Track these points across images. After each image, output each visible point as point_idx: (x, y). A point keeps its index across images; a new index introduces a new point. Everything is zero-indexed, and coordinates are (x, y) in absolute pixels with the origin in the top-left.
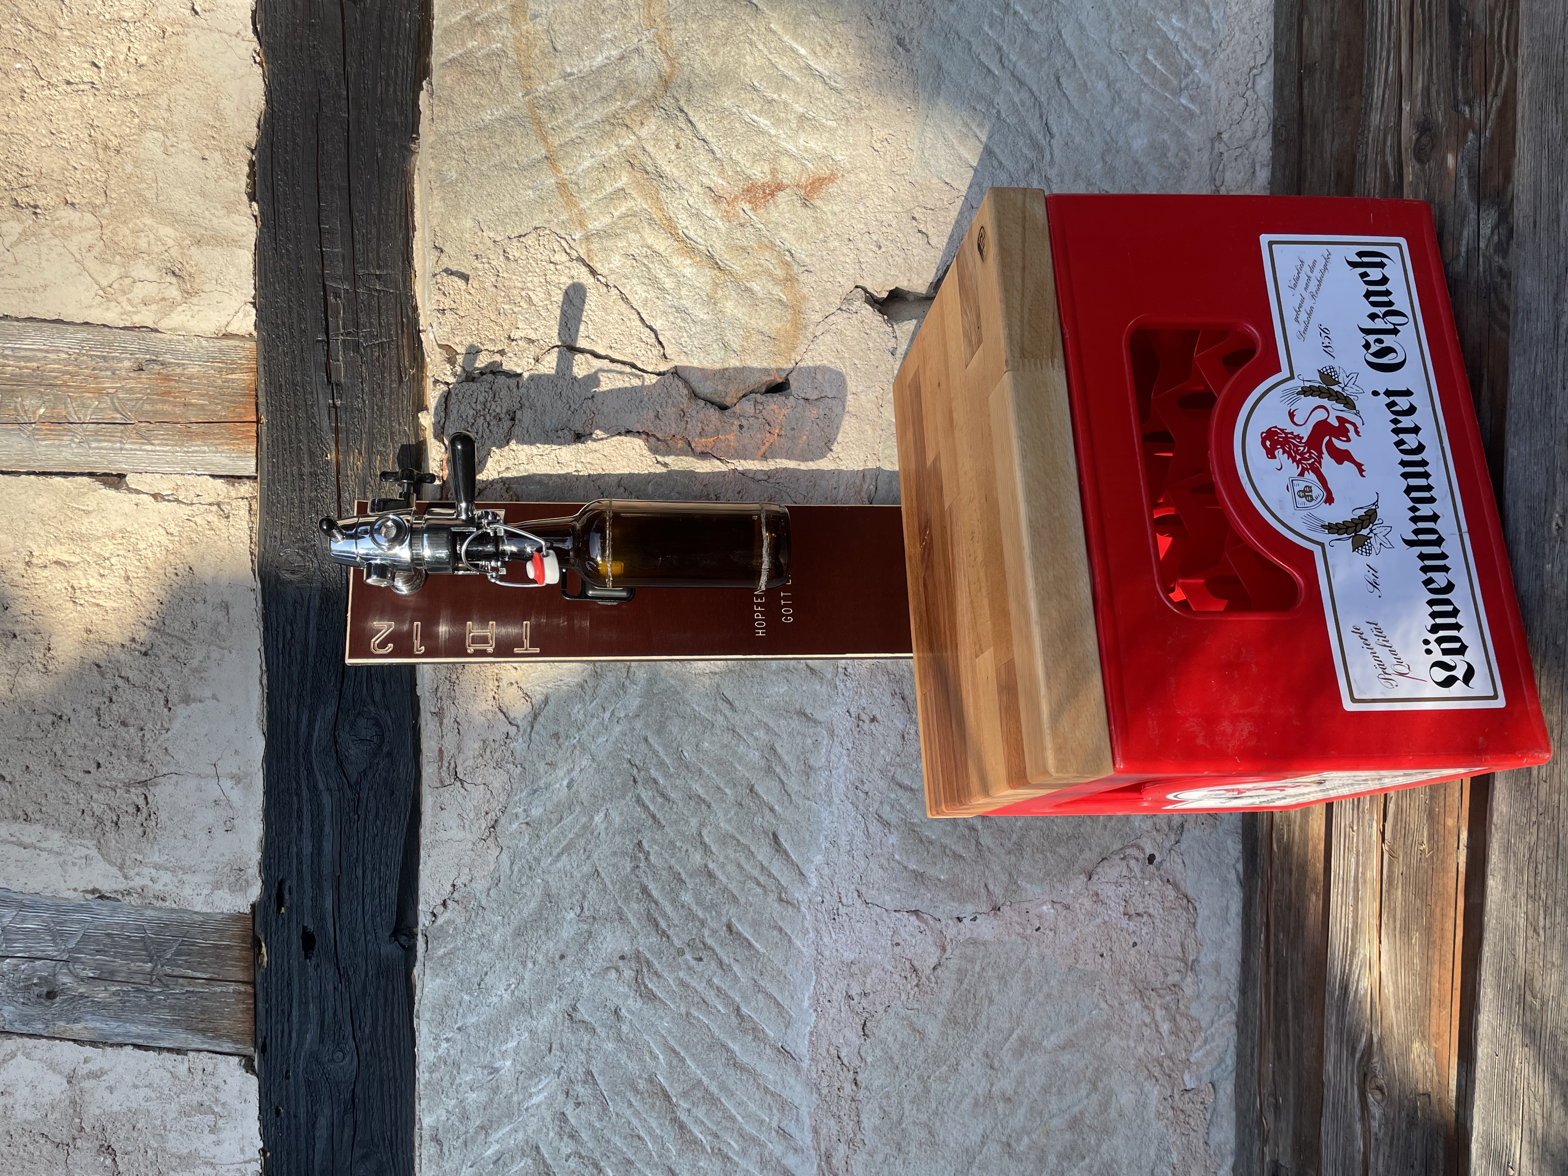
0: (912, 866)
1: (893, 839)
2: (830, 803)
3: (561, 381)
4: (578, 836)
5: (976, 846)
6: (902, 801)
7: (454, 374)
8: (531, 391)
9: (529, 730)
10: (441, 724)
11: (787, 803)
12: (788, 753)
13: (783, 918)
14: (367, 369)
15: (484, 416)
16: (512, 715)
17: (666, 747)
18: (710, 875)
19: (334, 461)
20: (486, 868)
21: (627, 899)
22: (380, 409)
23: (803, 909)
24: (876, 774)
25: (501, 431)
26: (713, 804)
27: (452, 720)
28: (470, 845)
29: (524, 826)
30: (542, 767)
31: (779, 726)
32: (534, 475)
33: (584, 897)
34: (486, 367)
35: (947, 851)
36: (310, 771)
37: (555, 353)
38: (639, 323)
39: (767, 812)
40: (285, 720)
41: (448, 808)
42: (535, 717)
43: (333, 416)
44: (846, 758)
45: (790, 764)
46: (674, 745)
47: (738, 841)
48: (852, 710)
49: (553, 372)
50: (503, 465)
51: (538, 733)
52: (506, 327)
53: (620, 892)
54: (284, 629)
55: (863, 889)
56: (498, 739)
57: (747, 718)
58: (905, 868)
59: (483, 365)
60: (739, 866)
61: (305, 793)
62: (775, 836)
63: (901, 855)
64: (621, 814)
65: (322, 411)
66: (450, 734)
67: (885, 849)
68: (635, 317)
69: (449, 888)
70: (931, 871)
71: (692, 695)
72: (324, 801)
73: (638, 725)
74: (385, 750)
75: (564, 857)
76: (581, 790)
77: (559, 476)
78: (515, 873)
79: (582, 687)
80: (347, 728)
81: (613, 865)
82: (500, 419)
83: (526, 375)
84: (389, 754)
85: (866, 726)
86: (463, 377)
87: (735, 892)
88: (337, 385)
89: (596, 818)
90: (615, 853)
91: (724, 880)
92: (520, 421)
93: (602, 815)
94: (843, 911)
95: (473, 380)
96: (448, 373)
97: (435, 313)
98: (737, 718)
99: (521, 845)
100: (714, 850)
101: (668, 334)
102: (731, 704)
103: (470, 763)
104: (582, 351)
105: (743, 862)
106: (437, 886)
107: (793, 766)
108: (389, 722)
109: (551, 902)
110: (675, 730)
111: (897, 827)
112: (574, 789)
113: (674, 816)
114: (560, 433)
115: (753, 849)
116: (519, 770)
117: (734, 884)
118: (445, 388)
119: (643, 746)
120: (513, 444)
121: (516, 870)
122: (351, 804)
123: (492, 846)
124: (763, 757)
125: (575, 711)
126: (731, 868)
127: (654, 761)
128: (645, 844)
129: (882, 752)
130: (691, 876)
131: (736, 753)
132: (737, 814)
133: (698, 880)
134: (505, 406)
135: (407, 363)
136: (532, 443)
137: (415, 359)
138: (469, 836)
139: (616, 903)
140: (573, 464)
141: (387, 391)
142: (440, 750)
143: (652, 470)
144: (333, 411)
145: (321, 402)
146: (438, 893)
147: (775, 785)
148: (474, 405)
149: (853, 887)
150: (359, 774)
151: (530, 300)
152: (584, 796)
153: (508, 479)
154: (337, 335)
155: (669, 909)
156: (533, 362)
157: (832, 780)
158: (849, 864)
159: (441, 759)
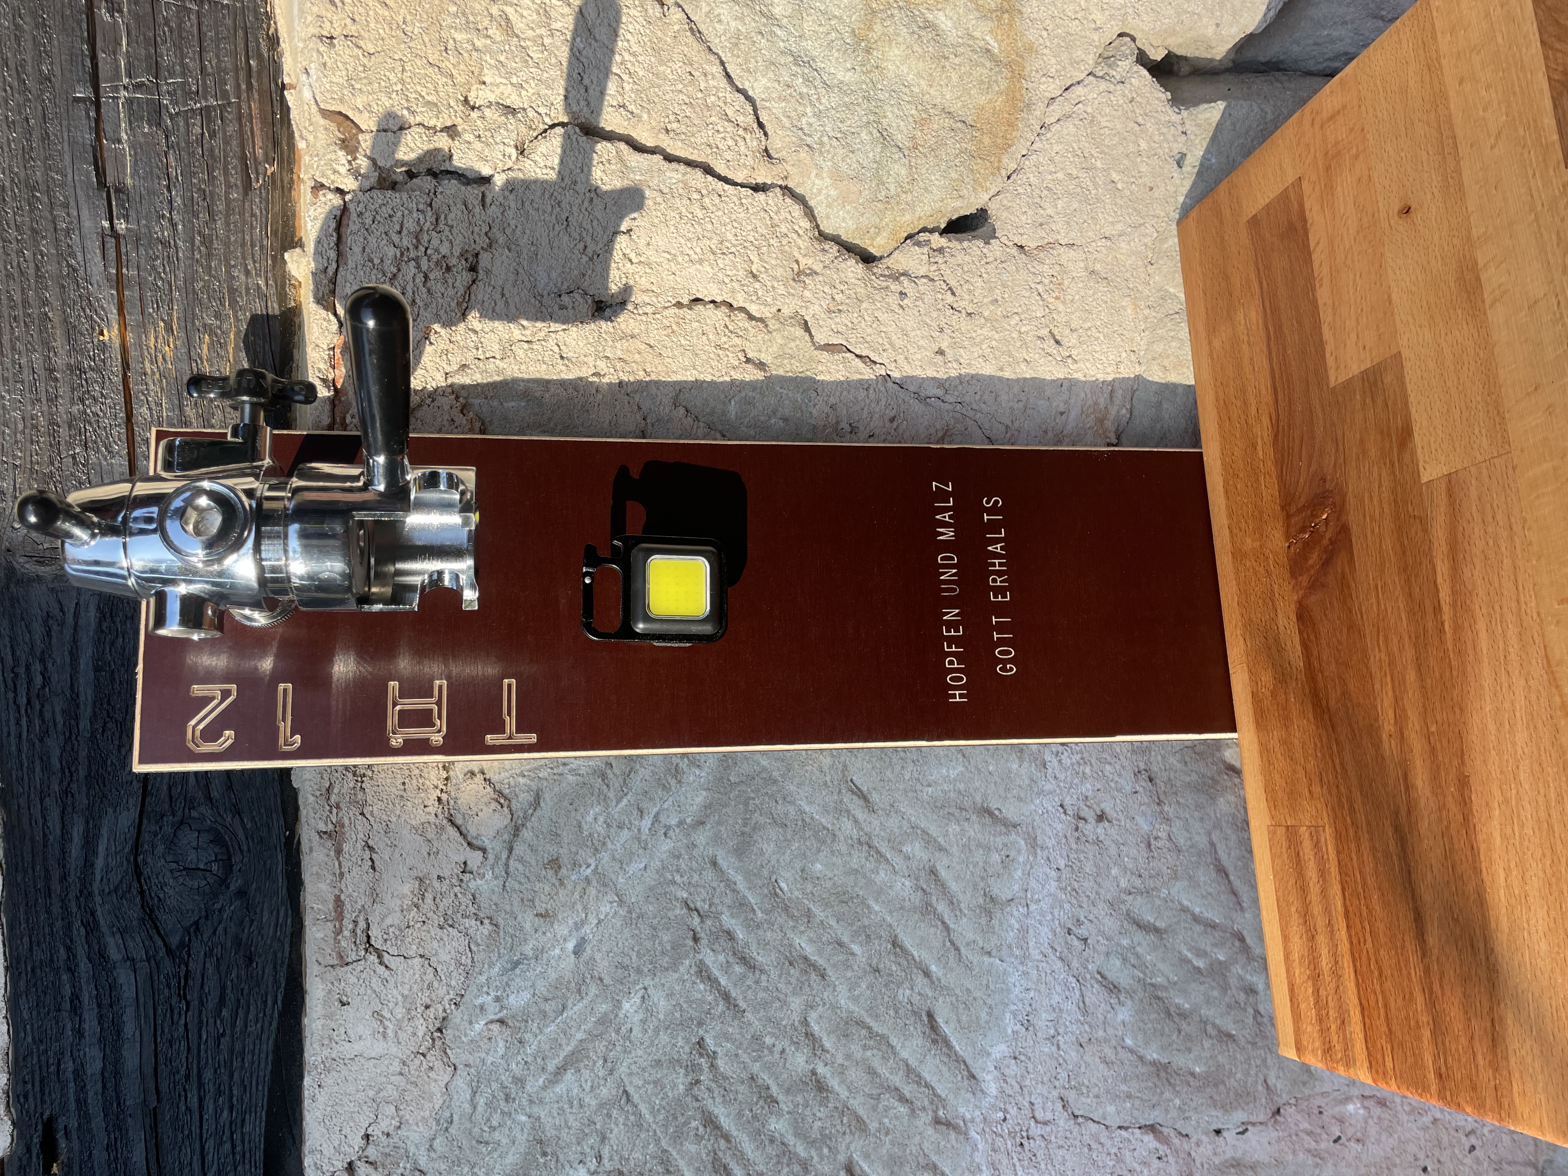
0: (1153, 1054)
1: (1124, 1014)
2: (1025, 958)
3: (569, 194)
4: (593, 1036)
5: (1255, 1018)
6: (1139, 949)
7: (356, 173)
8: (510, 214)
9: (504, 856)
10: (339, 852)
11: (952, 963)
12: (958, 878)
13: (939, 1152)
14: (179, 159)
15: (417, 260)
16: (472, 831)
17: (748, 875)
18: (821, 1087)
19: (117, 343)
20: (428, 1105)
21: (678, 1137)
22: (207, 241)
23: (973, 1134)
24: (1102, 909)
25: (451, 292)
26: (830, 972)
27: (360, 844)
28: (396, 1066)
29: (495, 1027)
30: (528, 920)
31: (946, 835)
32: (515, 381)
33: (604, 1139)
34: (420, 160)
35: (1209, 1028)
36: (92, 927)
37: (556, 138)
38: (723, 83)
39: (920, 981)
40: (39, 838)
41: (355, 1002)
42: (516, 831)
43: (112, 254)
44: (1054, 884)
45: (961, 897)
46: (765, 872)
47: (869, 1028)
48: (1068, 802)
49: (552, 175)
50: (456, 360)
51: (521, 860)
52: (459, 79)
53: (666, 1126)
54: (28, 667)
55: (1071, 1096)
56: (446, 873)
57: (893, 823)
58: (1141, 1058)
59: (413, 156)
60: (872, 1072)
61: (84, 967)
62: (930, 1015)
63: (1135, 1038)
64: (670, 995)
65: (88, 243)
66: (356, 870)
67: (1110, 1031)
68: (716, 69)
69: (358, 1142)
70: (1180, 1061)
71: (799, 785)
72: (122, 980)
73: (701, 837)
74: (236, 883)
75: (569, 1076)
76: (598, 956)
77: (563, 383)
78: (480, 1109)
79: (604, 776)
80: (160, 848)
81: (655, 1083)
82: (448, 269)
83: (499, 180)
84: (241, 893)
85: (1090, 828)
86: (373, 180)
87: (861, 1112)
88: (118, 191)
89: (626, 1006)
90: (658, 1063)
91: (844, 1093)
92: (488, 272)
93: (637, 1000)
94: (1036, 1130)
95: (393, 186)
96: (343, 170)
97: (313, 44)
98: (876, 823)
99: (490, 1059)
100: (828, 1045)
101: (777, 107)
102: (865, 799)
103: (394, 919)
104: (610, 137)
105: (876, 1063)
106: (336, 1139)
107: (967, 899)
108: (241, 835)
109: (544, 1154)
110: (769, 848)
111: (1130, 994)
112: (585, 956)
113: (761, 995)
114: (566, 299)
115: (894, 1041)
116: (487, 928)
117: (860, 1099)
118: (337, 201)
119: (709, 874)
120: (474, 319)
121: (481, 1101)
122: (174, 982)
123: (438, 1064)
124: (919, 888)
125: (590, 818)
126: (855, 1074)
127: (728, 901)
128: (709, 1041)
129: (1114, 871)
130: (788, 1091)
131: (870, 882)
132: (870, 987)
133: (799, 1099)
134: (458, 241)
135: (260, 152)
136: (510, 317)
137: (276, 143)
138: (394, 1050)
139: (658, 1141)
140: (590, 360)
141: (221, 206)
142: (338, 899)
143: (737, 376)
144: (111, 242)
145: (87, 224)
146: (337, 1150)
147: (935, 934)
148: (395, 238)
149: (1055, 1093)
150: (187, 930)
151: (507, 26)
152: (603, 966)
153: (463, 387)
154: (116, 89)
155: (748, 1147)
156: (514, 153)
157: (1030, 921)
158: (1051, 1056)
159: (340, 917)
